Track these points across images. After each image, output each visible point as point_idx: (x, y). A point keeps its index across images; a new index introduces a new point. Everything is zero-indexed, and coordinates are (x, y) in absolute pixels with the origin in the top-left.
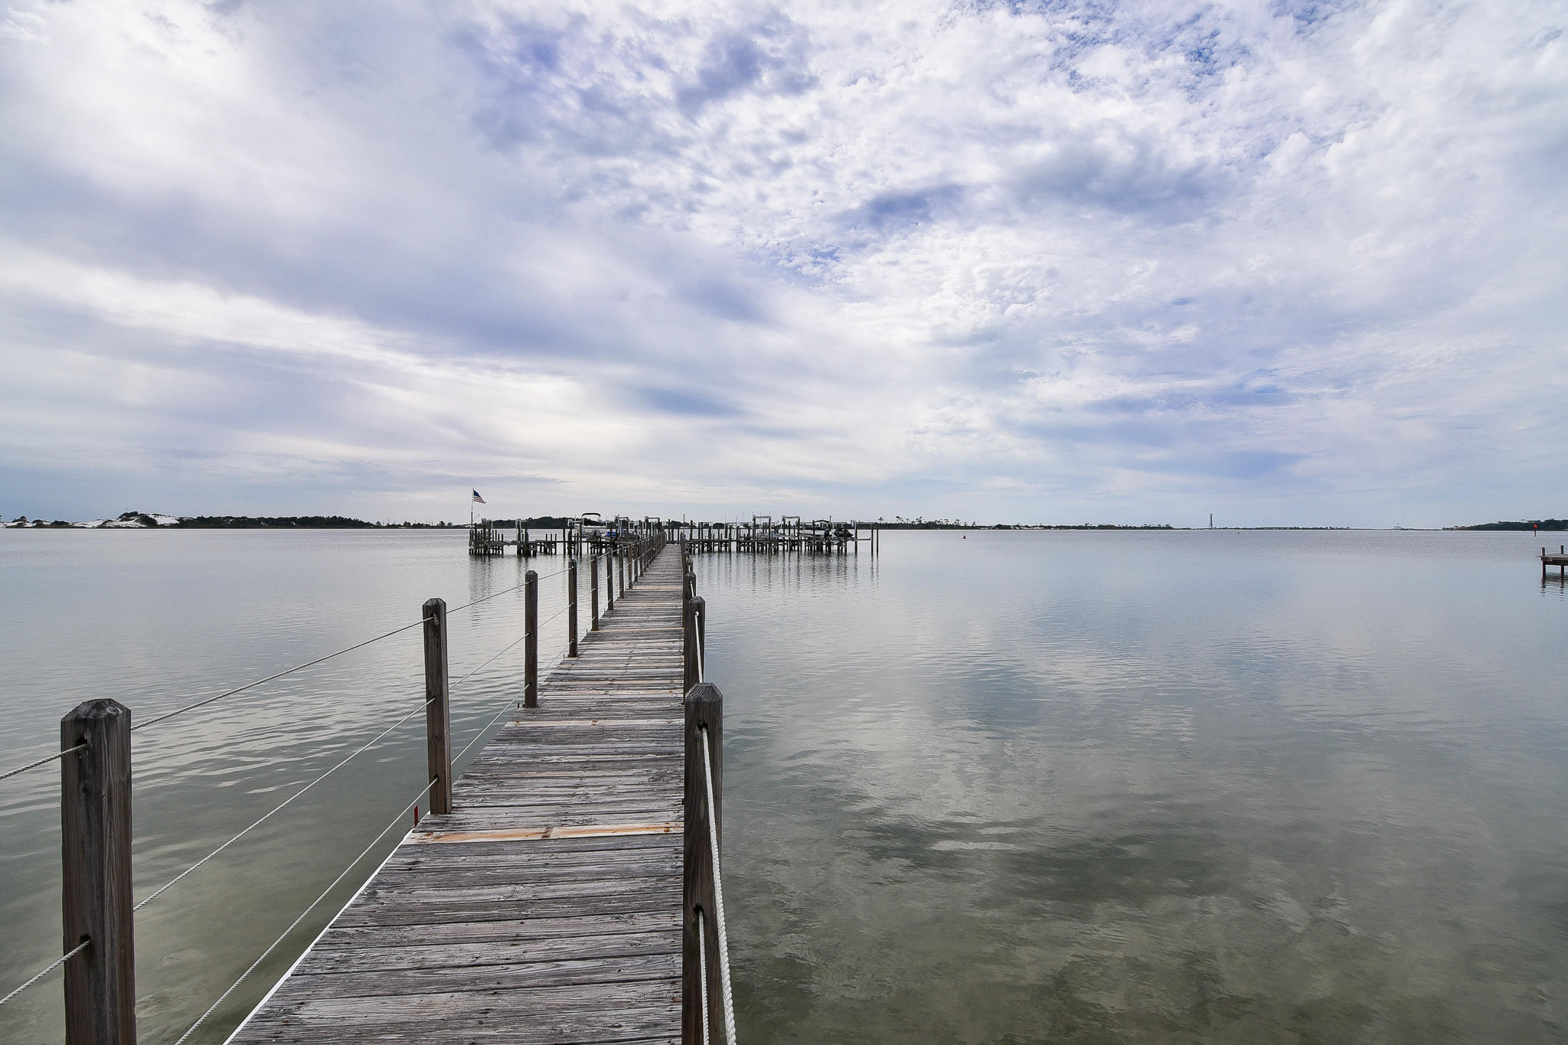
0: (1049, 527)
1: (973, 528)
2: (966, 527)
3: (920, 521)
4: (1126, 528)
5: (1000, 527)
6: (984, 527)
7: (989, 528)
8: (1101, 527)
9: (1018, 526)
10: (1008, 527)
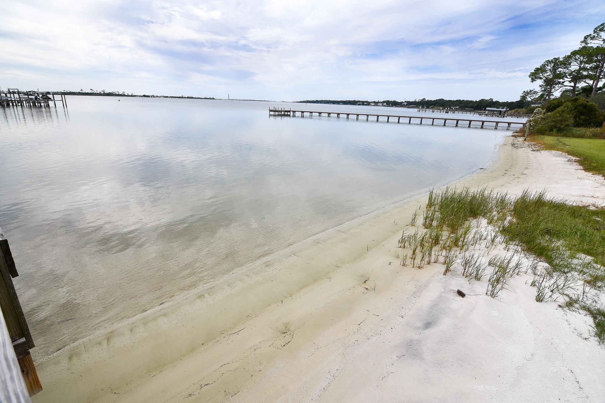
0: (167, 97)
1: (132, 96)
2: (128, 96)
3: (104, 92)
4: (198, 98)
5: (145, 96)
6: (137, 96)
7: (140, 96)
8: (188, 98)
9: (153, 96)
10: (148, 96)
